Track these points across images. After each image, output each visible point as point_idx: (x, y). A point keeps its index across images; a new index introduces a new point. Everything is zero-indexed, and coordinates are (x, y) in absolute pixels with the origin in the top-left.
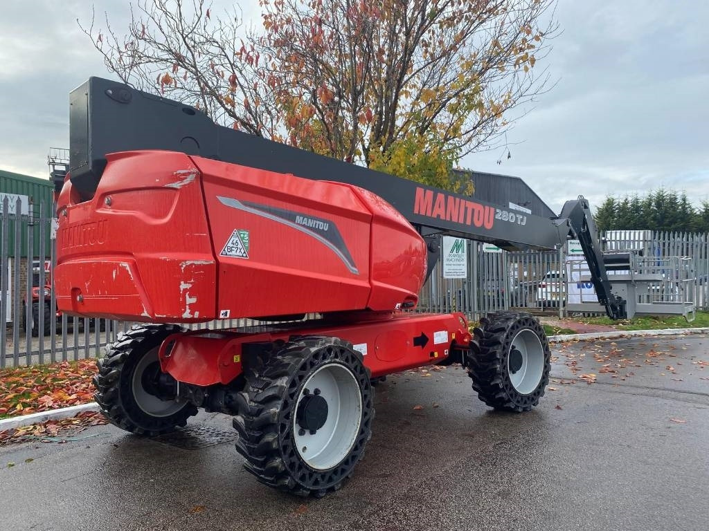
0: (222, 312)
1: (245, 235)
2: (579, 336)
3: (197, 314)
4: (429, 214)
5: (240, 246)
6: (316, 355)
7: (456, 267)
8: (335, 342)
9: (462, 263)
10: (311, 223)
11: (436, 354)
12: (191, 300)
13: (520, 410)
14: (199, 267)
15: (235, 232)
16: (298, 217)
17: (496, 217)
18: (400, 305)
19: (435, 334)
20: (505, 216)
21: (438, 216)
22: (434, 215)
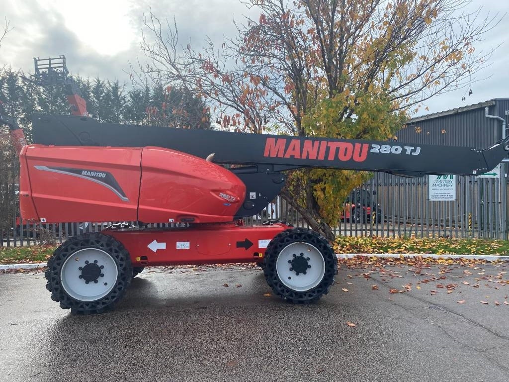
0: (41, 219)
4: (281, 155)
7: (443, 192)
11: (261, 255)
16: (83, 172)
17: (372, 151)
18: (173, 220)
19: (260, 241)
20: (386, 149)
21: (292, 157)
22: (287, 156)
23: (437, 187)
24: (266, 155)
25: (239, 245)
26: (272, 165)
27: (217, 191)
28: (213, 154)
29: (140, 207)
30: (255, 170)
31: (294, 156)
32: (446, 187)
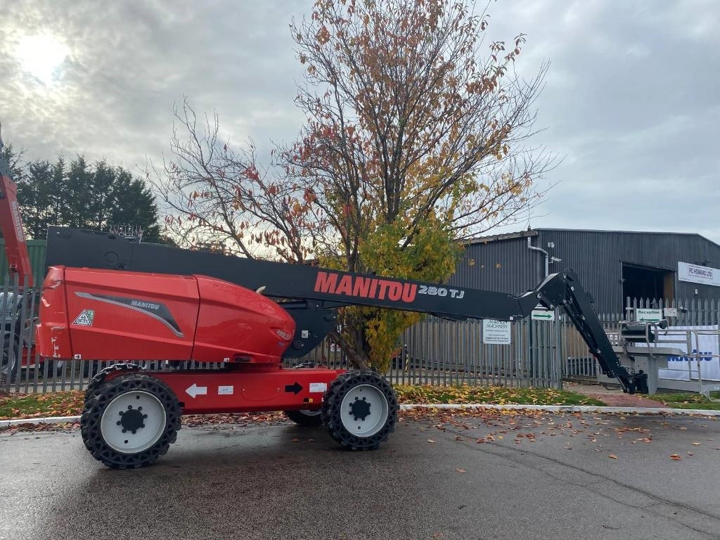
0: (76, 355)
1: (92, 313)
2: (603, 409)
3: (59, 356)
4: (332, 291)
5: (87, 319)
6: (126, 384)
7: (498, 333)
8: (143, 378)
9: (506, 329)
10: (144, 305)
11: (311, 400)
12: (56, 348)
13: (353, 448)
14: (59, 330)
15: (84, 311)
16: (133, 302)
17: (420, 292)
18: (228, 359)
19: (311, 384)
20: (433, 291)
21: (344, 293)
22: (338, 292)
23: (492, 329)
24: (317, 289)
25: (288, 389)
26: (323, 301)
27: (274, 328)
28: (264, 288)
29: (196, 343)
30: (304, 305)
31: (345, 293)
32: (500, 329)
